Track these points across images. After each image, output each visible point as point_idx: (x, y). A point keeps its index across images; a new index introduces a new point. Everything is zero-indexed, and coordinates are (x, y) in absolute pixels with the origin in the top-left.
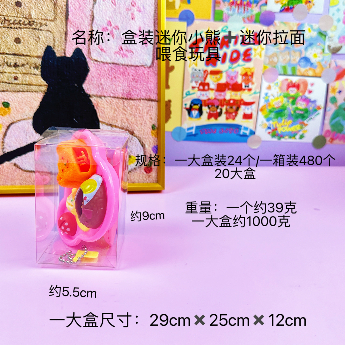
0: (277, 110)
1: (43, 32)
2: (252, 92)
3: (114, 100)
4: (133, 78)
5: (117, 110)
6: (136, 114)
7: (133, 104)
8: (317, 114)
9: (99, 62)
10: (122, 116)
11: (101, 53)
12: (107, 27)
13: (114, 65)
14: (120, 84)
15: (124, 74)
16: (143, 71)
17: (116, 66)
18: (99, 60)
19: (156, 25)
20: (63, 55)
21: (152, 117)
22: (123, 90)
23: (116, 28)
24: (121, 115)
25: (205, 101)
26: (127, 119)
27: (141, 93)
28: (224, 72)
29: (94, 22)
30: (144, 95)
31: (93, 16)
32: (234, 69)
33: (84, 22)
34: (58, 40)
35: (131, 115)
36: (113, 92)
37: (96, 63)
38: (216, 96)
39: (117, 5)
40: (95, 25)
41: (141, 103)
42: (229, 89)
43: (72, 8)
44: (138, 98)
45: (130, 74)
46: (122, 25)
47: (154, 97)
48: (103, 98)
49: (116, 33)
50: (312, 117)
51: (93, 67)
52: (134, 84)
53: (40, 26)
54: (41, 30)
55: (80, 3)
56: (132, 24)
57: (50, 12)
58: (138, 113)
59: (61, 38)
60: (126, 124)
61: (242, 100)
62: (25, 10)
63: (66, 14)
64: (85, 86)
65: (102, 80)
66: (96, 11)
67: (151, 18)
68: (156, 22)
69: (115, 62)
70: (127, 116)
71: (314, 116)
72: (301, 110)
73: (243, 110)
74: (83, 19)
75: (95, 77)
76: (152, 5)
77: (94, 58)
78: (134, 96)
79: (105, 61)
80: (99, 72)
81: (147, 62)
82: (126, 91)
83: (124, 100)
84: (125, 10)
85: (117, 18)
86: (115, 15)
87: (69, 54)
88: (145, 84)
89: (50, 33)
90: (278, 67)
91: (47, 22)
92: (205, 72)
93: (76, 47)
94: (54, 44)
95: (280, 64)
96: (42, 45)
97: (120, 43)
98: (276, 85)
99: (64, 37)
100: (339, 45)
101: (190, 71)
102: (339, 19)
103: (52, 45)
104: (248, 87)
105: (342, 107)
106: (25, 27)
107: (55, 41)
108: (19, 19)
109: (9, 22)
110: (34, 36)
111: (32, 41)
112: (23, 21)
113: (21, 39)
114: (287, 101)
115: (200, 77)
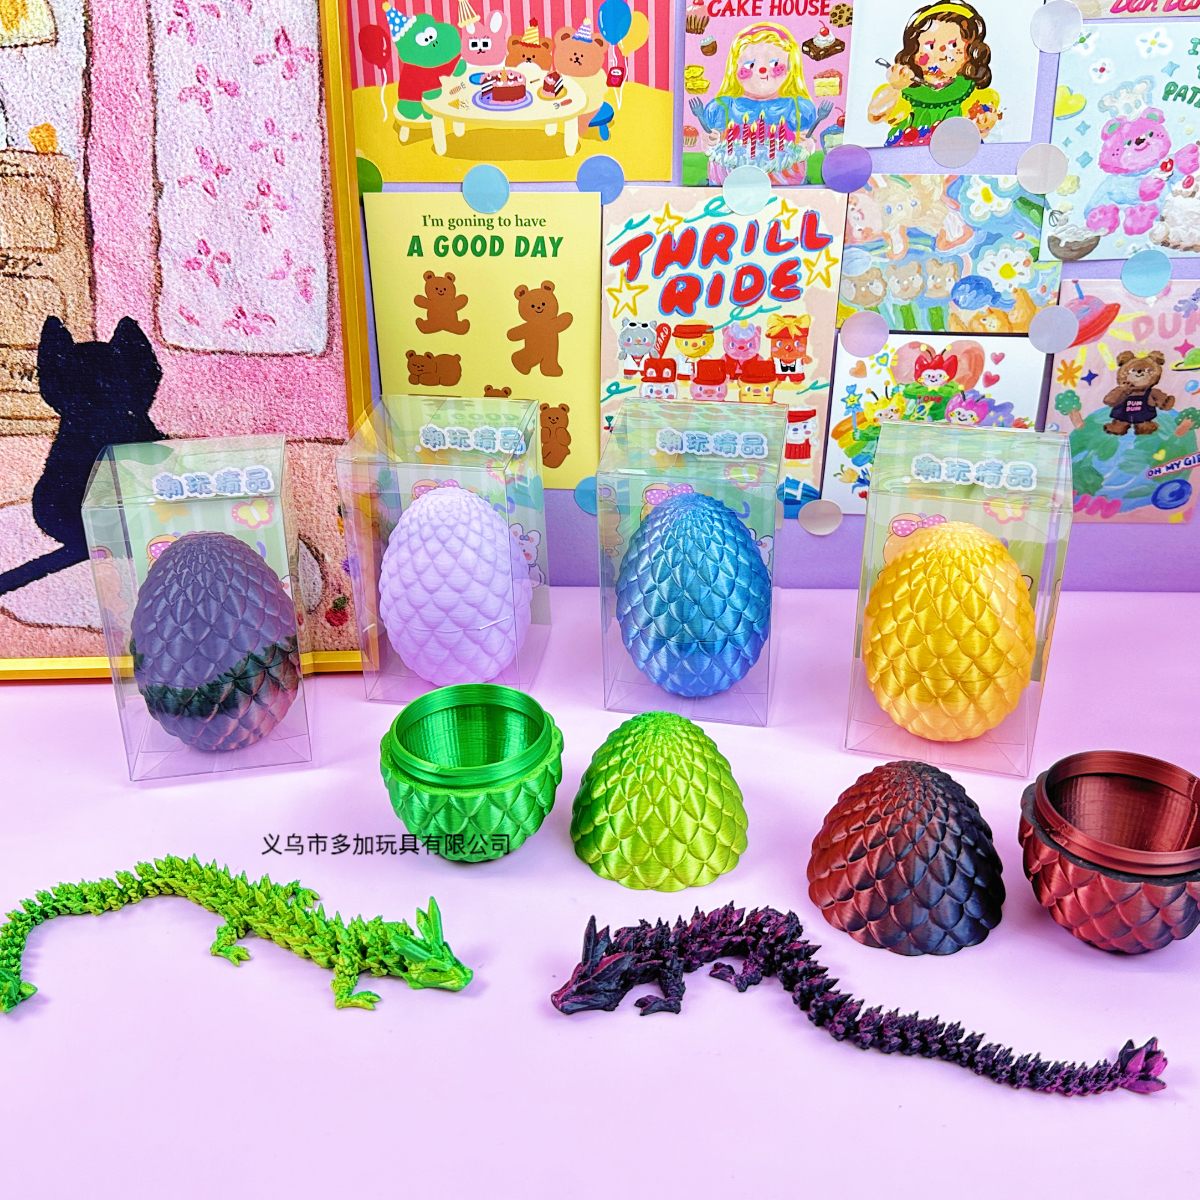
1: (33, 280)
2: (806, 383)
4: (277, 385)
9: (186, 350)
11: (188, 328)
12: (199, 256)
13: (225, 356)
14: (245, 405)
15: (252, 377)
16: (305, 368)
17: (230, 359)
18: (182, 345)
19: (331, 242)
20: (91, 338)
21: (337, 484)
22: (254, 419)
23: (221, 257)
27: (303, 424)
28: (718, 328)
29: (162, 245)
31: (159, 231)
33: (135, 247)
34: (73, 301)
36: (227, 425)
37: (177, 353)
38: (698, 396)
39: (220, 196)
40: (166, 254)
41: (305, 449)
43: (100, 213)
44: (297, 438)
45: (271, 377)
46: (237, 249)
47: (338, 434)
49: (223, 271)
51: (170, 364)
52: (280, 402)
53: (24, 269)
54: (27, 277)
55: (121, 197)
56: (265, 243)
57: (45, 229)
59: (81, 294)
63: (86, 232)
64: (152, 414)
65: (198, 396)
66: (165, 215)
67: (315, 223)
68: (331, 233)
69: (227, 349)
74: (131, 239)
75: (176, 390)
76: (315, 186)
77: (170, 341)
79: (201, 347)
80: (187, 376)
81: (314, 342)
82: (263, 421)
84: (241, 208)
85: (223, 229)
86: (216, 222)
87: (106, 336)
88: (312, 400)
89: (50, 283)
90: (887, 310)
91: (41, 255)
92: (660, 329)
93: (121, 316)
94: (65, 310)
95: (893, 300)
96: (33, 317)
97: (237, 297)
98: (883, 361)
99: (87, 292)
100: (1091, 234)
101: (615, 326)
102: (1086, 153)
103: (58, 314)
104: (793, 369)
105: (1097, 421)
107: (64, 302)
110: (12, 293)
111: (8, 306)
114: (917, 407)
115: (648, 345)
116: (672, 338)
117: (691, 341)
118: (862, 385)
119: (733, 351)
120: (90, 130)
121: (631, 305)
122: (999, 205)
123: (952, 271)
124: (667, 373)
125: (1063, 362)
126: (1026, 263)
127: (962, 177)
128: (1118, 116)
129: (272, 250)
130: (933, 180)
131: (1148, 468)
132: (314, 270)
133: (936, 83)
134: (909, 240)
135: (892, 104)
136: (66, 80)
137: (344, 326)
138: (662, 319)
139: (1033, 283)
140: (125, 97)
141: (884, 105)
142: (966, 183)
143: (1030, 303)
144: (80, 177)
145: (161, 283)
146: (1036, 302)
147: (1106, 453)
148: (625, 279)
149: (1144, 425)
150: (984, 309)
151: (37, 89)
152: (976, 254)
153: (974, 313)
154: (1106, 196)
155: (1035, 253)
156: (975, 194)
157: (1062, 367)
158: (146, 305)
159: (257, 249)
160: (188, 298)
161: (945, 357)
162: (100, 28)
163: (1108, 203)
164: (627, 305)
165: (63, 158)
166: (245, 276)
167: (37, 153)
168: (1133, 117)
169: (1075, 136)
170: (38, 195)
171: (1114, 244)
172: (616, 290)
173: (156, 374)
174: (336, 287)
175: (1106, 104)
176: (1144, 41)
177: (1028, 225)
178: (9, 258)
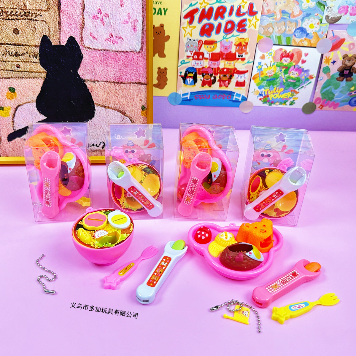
0: (269, 78)
1: (38, 22)
2: (246, 61)
3: (107, 84)
4: (123, 63)
5: (110, 93)
6: (127, 96)
7: (124, 87)
8: (309, 83)
9: (92, 49)
10: (115, 99)
11: (92, 41)
12: (98, 15)
13: (105, 52)
14: (112, 70)
15: (114, 59)
16: (133, 57)
17: (107, 52)
18: (91, 47)
19: (145, 11)
20: (58, 43)
21: (142, 99)
22: (114, 75)
23: (106, 15)
24: (113, 97)
25: (199, 69)
26: (119, 101)
27: (131, 77)
28: (219, 42)
29: (85, 10)
30: (134, 79)
31: (84, 5)
32: (229, 40)
33: (75, 11)
34: (52, 30)
35: (122, 97)
36: (105, 77)
37: (88, 50)
38: (211, 65)
40: (86, 13)
41: (131, 86)
42: (223, 59)
44: (129, 82)
45: (121, 60)
46: (111, 12)
47: (143, 81)
48: (96, 82)
49: (106, 20)
50: (304, 85)
51: (86, 54)
52: (124, 69)
53: (35, 17)
56: (121, 10)
57: (43, 3)
58: (129, 95)
59: (55, 27)
60: (118, 105)
61: (236, 69)
62: (20, 1)
63: (58, 4)
65: (95, 66)
67: (139, 4)
68: (145, 7)
69: (106, 49)
70: (119, 98)
71: (306, 84)
72: (293, 79)
73: (236, 78)
74: (74, 8)
75: (88, 63)
77: (86, 45)
78: (125, 80)
79: (97, 48)
80: (92, 58)
81: (136, 47)
82: (117, 76)
83: (116, 84)
85: (107, 5)
86: (104, 2)
87: (64, 42)
88: (135, 68)
89: (44, 23)
90: (273, 37)
91: (41, 13)
92: (199, 42)
93: (69, 36)
94: (49, 33)
95: (275, 34)
96: (38, 35)
97: (111, 30)
98: (270, 54)
99: (58, 27)
101: (184, 40)
103: (47, 34)
104: (242, 56)
106: (21, 18)
107: (49, 30)
108: (15, 11)
109: (7, 13)
110: (30, 26)
111: (29, 31)
112: (19, 12)
113: (19, 30)
114: (280, 70)
115: (195, 47)
116: (203, 45)
117: (209, 46)
118: (263, 62)
119: (223, 50)
121: (190, 33)
122: (311, 4)
123: (294, 25)
124: (201, 57)
126: (318, 24)
129: (123, 13)
132: (138, 21)
134: (282, 14)
137: (147, 42)
138: (200, 38)
139: (319, 30)
143: (318, 38)
145: (84, 24)
146: (320, 37)
148: (188, 24)
150: (303, 38)
152: (303, 20)
153: (300, 39)
154: (345, 2)
155: (321, 21)
158: (78, 32)
159: (118, 13)
160: (93, 30)
161: (290, 54)
163: (346, 5)
164: (189, 33)
166: (114, 22)
172: (185, 28)
173: (81, 57)
174: (145, 27)
177: (320, 11)
178: (29, 13)
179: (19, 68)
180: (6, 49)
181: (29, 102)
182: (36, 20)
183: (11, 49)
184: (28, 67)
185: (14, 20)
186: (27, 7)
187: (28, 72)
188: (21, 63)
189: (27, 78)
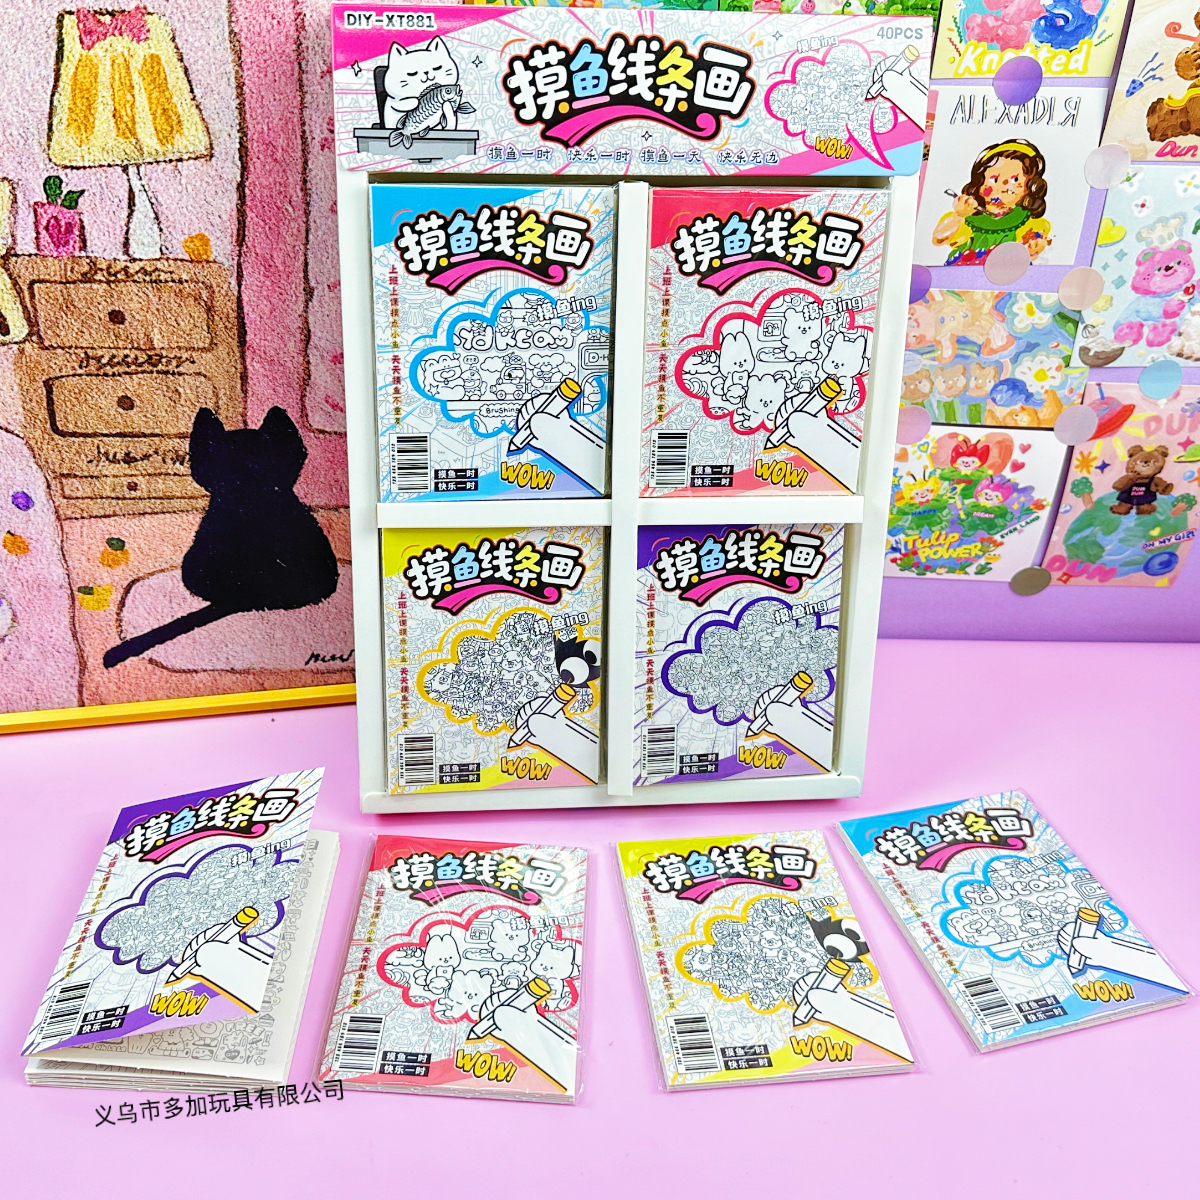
0: (920, 509)
1: (185, 377)
29: (311, 343)
31: (309, 330)
33: (286, 345)
34: (225, 394)
40: (314, 351)
43: (252, 316)
53: (178, 366)
55: (273, 300)
57: (199, 330)
59: (232, 388)
62: (135, 330)
63: (239, 332)
66: (314, 316)
74: (282, 338)
87: (255, 423)
89: (203, 379)
90: (931, 406)
91: (194, 354)
94: (217, 403)
95: (938, 397)
96: (186, 409)
98: (923, 448)
99: (239, 386)
100: (1117, 346)
102: (1121, 277)
103: (210, 406)
105: (1105, 503)
106: (140, 369)
107: (217, 396)
108: (122, 353)
109: (99, 361)
110: (165, 388)
111: (161, 400)
112: (133, 356)
113: (134, 398)
114: (950, 488)
118: (903, 468)
120: (243, 240)
122: (1040, 319)
123: (992, 374)
125: (1081, 453)
126: (1058, 369)
127: (1010, 294)
128: (1153, 246)
130: (984, 296)
131: (1144, 542)
133: (996, 212)
134: (957, 346)
135: (955, 229)
136: (220, 193)
139: (1062, 386)
140: (279, 208)
141: (946, 231)
142: (1013, 299)
143: (1059, 404)
144: (234, 282)
145: (309, 376)
146: (1063, 401)
147: (1109, 530)
149: (1145, 507)
150: (1017, 406)
151: (191, 200)
152: (1015, 360)
153: (1008, 410)
154: (1134, 314)
155: (1067, 360)
156: (1020, 309)
157: (1080, 457)
158: (295, 397)
161: (979, 446)
162: (255, 144)
163: (1135, 320)
165: (216, 266)
167: (192, 261)
168: (1165, 247)
169: (1112, 262)
170: (191, 300)
171: (1137, 355)
173: (301, 454)
175: (1144, 235)
176: (1182, 182)
177: (1063, 336)
178: (162, 357)
179: (135, 490)
180: (98, 447)
181: (163, 571)
182: (180, 374)
183: (114, 447)
184: (160, 486)
185: (120, 375)
186: (155, 342)
187: (161, 498)
188: (140, 478)
189: (156, 513)
